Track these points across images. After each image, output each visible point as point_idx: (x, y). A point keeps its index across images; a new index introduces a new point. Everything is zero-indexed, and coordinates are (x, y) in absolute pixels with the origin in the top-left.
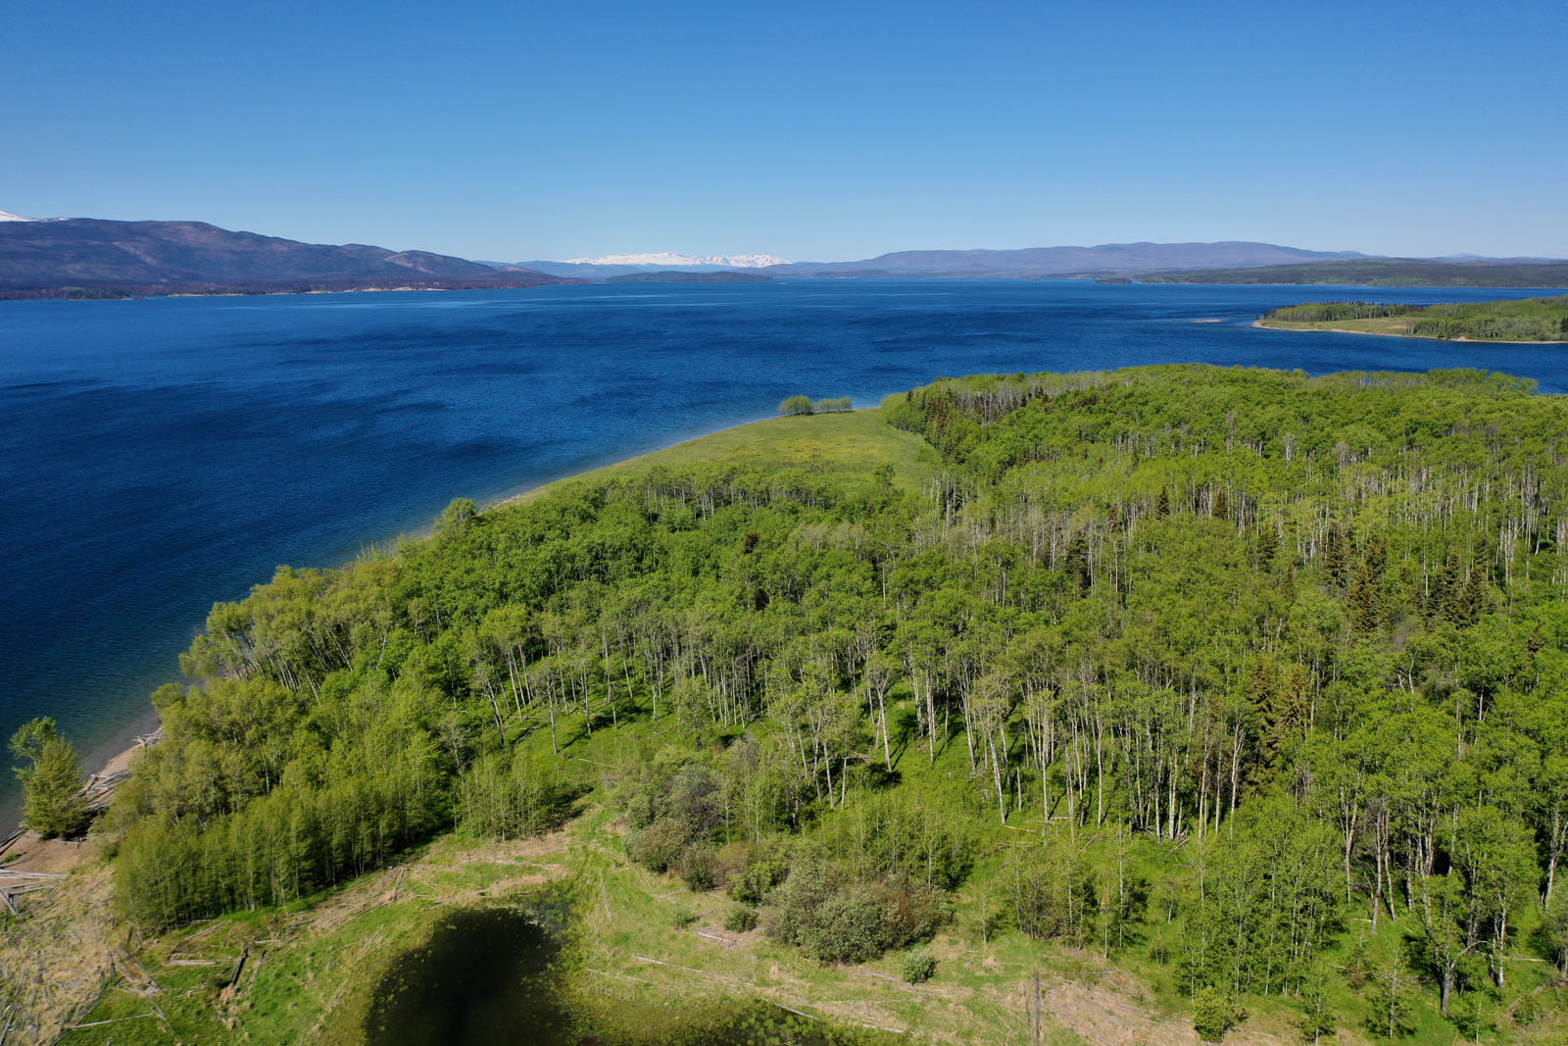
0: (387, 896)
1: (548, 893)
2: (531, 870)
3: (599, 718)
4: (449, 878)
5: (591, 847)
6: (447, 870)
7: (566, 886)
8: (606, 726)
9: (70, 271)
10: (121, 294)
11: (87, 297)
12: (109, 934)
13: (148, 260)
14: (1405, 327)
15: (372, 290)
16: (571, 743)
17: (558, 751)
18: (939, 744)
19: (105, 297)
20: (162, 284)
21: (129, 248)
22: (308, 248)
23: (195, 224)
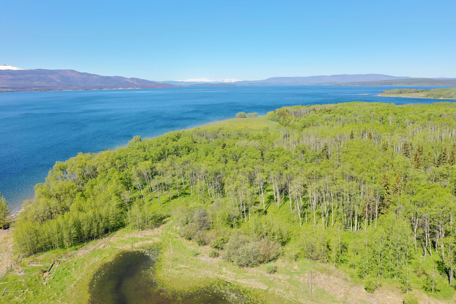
0: (102, 246)
1: (153, 246)
2: (148, 239)
3: (174, 196)
4: (122, 241)
5: (168, 233)
6: (122, 239)
7: (159, 244)
8: (176, 198)
9: (35, 84)
10: (50, 90)
11: (40, 91)
12: (12, 257)
13: (57, 80)
14: (424, 95)
15: (121, 88)
16: (165, 203)
17: (160, 205)
18: (281, 204)
19: (45, 90)
20: (61, 87)
21: (52, 77)
22: (103, 77)
23: (71, 70)
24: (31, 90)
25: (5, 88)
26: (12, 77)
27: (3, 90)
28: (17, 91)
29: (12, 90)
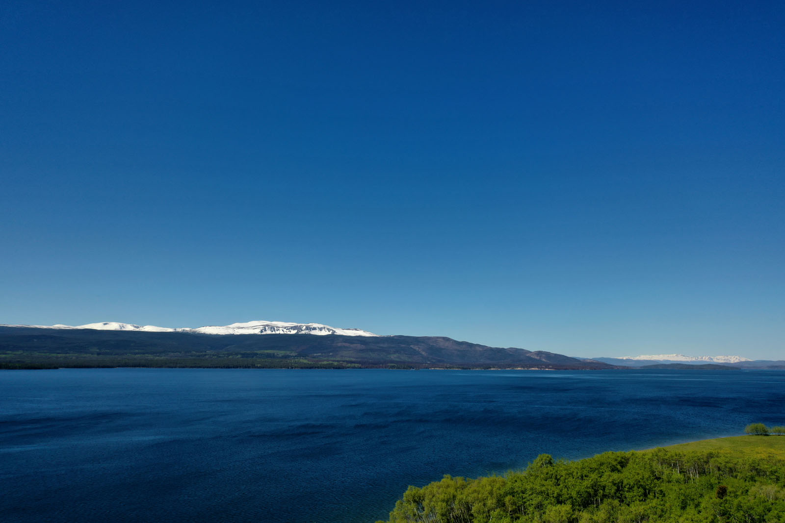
9: (392, 357)
11: (397, 368)
15: (519, 369)
23: (444, 338)
24: (386, 368)
25: (352, 362)
26: (363, 347)
27: (349, 365)
28: (366, 368)
29: (360, 365)
